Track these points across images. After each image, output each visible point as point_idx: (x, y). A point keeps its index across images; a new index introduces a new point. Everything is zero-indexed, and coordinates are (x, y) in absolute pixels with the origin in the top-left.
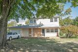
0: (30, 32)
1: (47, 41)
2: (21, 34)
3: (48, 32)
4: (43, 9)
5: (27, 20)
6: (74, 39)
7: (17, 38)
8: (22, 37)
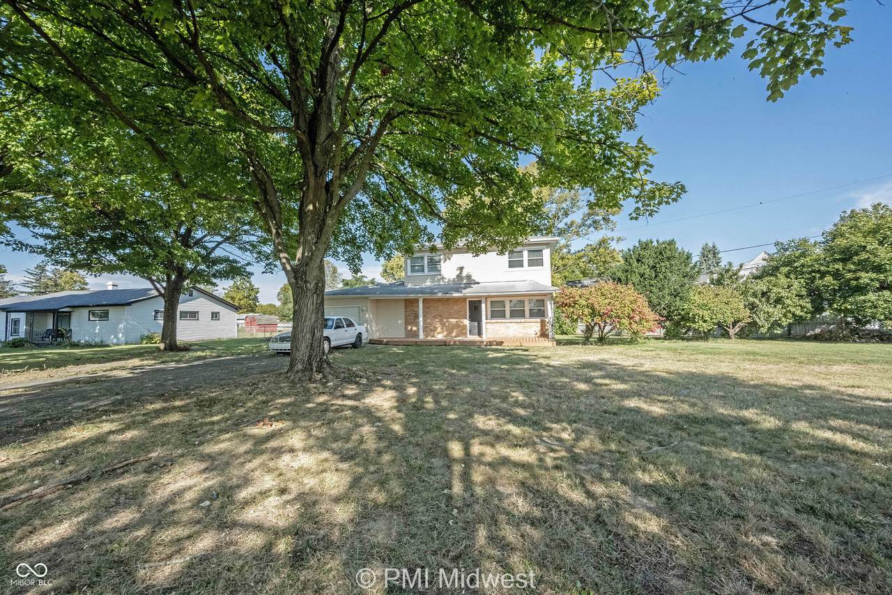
0: (412, 318)
1: (492, 355)
2: (370, 327)
3: (497, 314)
4: (473, 213)
5: (398, 258)
6: (616, 349)
7: (354, 346)
8: (372, 342)
